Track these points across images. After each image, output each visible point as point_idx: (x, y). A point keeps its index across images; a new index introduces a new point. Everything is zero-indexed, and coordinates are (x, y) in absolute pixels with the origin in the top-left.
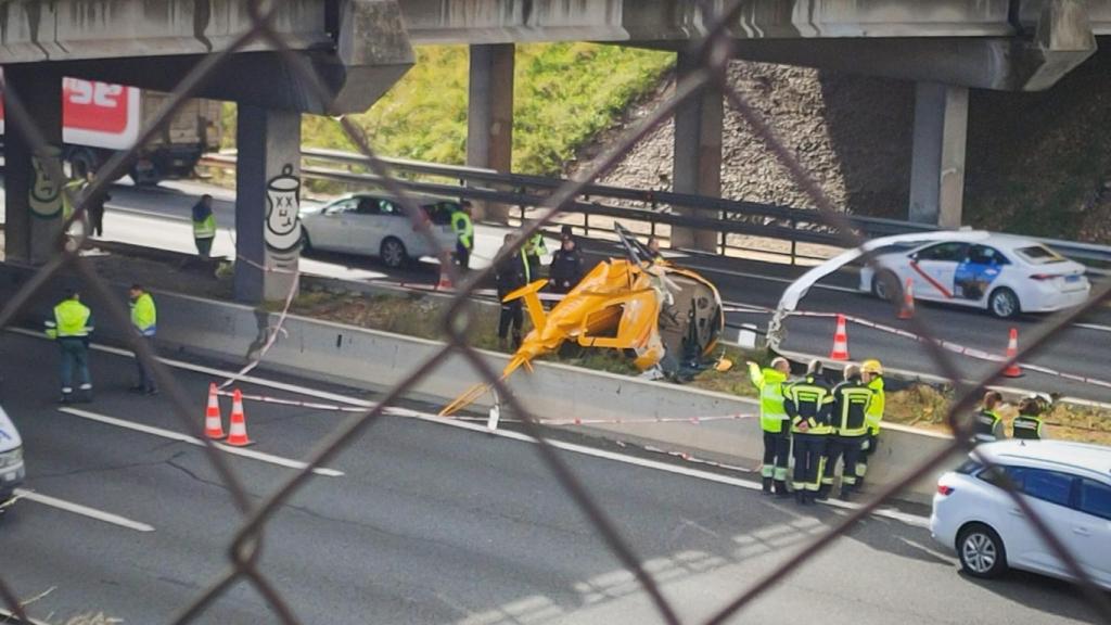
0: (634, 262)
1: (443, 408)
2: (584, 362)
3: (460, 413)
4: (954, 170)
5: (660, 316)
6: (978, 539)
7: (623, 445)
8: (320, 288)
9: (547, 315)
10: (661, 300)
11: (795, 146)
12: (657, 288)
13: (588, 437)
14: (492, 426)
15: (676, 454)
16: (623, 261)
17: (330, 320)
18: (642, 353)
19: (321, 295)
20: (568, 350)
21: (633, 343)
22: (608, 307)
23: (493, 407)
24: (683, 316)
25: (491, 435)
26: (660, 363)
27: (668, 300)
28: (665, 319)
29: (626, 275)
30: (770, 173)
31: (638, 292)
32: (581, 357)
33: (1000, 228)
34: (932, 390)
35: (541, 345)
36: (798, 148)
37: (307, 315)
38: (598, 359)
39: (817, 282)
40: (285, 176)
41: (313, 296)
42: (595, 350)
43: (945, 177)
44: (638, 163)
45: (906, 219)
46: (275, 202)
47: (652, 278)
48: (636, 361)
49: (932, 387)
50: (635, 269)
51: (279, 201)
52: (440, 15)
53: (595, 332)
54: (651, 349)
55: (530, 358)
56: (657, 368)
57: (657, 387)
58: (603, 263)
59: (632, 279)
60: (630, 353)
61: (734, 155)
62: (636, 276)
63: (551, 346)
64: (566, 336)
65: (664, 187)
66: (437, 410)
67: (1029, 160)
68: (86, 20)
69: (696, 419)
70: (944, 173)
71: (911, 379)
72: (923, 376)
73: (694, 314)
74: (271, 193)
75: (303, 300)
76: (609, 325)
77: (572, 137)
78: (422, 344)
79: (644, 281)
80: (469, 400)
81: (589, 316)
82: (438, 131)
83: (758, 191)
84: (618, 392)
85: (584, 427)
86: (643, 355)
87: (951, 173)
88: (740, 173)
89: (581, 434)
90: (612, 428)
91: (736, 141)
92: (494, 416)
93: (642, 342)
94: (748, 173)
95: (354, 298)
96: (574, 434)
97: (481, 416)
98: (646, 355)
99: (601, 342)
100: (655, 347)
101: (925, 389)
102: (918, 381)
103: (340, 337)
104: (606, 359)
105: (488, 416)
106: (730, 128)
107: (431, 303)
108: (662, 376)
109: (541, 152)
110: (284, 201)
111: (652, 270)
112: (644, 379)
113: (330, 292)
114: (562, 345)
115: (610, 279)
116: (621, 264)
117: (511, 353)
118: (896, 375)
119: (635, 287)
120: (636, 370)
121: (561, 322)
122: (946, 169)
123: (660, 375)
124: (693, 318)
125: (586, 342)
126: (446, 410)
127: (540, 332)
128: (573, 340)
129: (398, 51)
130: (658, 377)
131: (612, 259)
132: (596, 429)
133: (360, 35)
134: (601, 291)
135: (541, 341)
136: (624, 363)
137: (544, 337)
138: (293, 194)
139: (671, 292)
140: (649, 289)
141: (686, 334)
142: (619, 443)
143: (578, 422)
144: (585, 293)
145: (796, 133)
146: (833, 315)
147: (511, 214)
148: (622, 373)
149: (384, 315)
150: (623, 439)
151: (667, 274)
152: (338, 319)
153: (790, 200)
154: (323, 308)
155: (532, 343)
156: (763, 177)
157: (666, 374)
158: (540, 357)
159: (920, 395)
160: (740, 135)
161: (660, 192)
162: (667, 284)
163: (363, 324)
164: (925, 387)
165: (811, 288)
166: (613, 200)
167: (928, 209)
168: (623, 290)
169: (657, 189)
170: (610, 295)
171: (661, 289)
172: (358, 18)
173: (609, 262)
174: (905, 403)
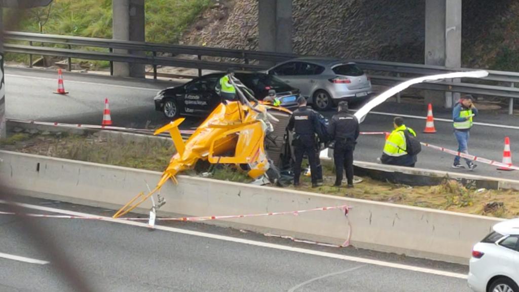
0: (243, 103)
1: (115, 211)
2: (213, 174)
3: (129, 215)
4: (454, 28)
5: (265, 139)
6: (502, 287)
7: (244, 232)
8: (20, 130)
9: (185, 142)
10: (265, 128)
11: (341, 16)
12: (262, 121)
13: (219, 227)
14: (151, 223)
15: (286, 237)
16: (236, 102)
17: (30, 152)
18: (254, 166)
19: (21, 135)
20: (201, 166)
21: (247, 160)
22: (228, 136)
23: (151, 210)
24: (280, 140)
25: (151, 230)
26: (267, 173)
27: (269, 128)
28: (269, 142)
29: (238, 111)
30: (325, 34)
31: (249, 123)
32: (211, 171)
33: (487, 67)
34: (458, 183)
35: (182, 164)
36: (344, 17)
37: (14, 150)
38: (223, 172)
39: (371, 110)
41: (16, 136)
42: (220, 166)
43: (448, 32)
44: (233, 32)
45: (423, 63)
47: (258, 113)
48: (250, 173)
49: (458, 181)
50: (245, 108)
53: (220, 153)
54: (260, 163)
55: (176, 173)
56: (265, 176)
57: (266, 190)
58: (222, 104)
59: (243, 114)
60: (245, 167)
61: (300, 23)
62: (246, 113)
63: (189, 165)
64: (199, 157)
65: (252, 47)
66: (111, 213)
67: (503, 19)
69: (296, 212)
70: (448, 30)
71: (442, 176)
72: (451, 174)
73: (288, 138)
75: (10, 139)
76: (229, 147)
77: (185, 15)
78: (97, 167)
79: (253, 116)
80: (134, 205)
81: (215, 142)
82: (92, 15)
83: (318, 47)
84: (239, 195)
85: (217, 220)
86: (254, 168)
87: (453, 29)
88: (304, 36)
89: (214, 226)
90: (237, 221)
91: (301, 13)
92: (153, 215)
93: (253, 158)
94: (310, 35)
95: (44, 136)
96: (210, 226)
97: (144, 217)
98: (256, 168)
99: (225, 160)
100: (262, 162)
101: (453, 183)
102: (447, 178)
103: (38, 165)
104: (227, 172)
105: (148, 216)
106: (295, 4)
107: (100, 137)
108: (268, 182)
109: (164, 27)
111: (256, 108)
112: (257, 185)
113: (27, 133)
114: (197, 163)
115: (227, 115)
116: (235, 105)
117: (162, 171)
118: (431, 174)
119: (245, 120)
120: (250, 179)
121: (196, 147)
122: (448, 27)
123: (267, 181)
124: (287, 140)
125: (214, 160)
126: (118, 213)
127: (181, 155)
128: (204, 159)
130: (266, 182)
131: (227, 101)
132: (225, 222)
134: (222, 124)
135: (182, 162)
136: (241, 174)
137: (184, 158)
139: (271, 123)
140: (256, 121)
141: (283, 152)
142: (241, 231)
143: (213, 218)
144: (211, 126)
145: (341, 6)
146: (382, 133)
147: (146, 70)
148: (240, 181)
149: (68, 148)
150: (245, 228)
151: (268, 110)
152: (36, 152)
153: (341, 53)
154: (24, 144)
155: (177, 162)
156: (320, 38)
157: (271, 180)
158: (182, 172)
159: (450, 188)
160: (303, 8)
161: (249, 50)
162: (268, 117)
163: (54, 155)
164: (452, 181)
165: (368, 114)
166: (216, 58)
167: (438, 55)
168: (236, 123)
169: (247, 48)
170: (228, 127)
171: (265, 121)
173: (225, 103)
174: (440, 193)
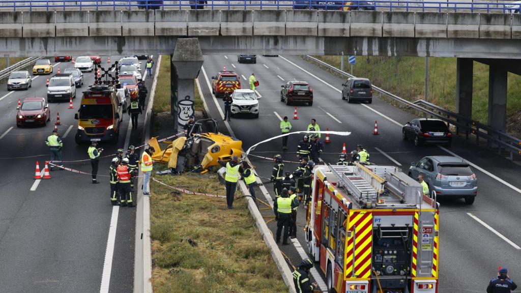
40: (186, 100)
46: (182, 109)
51: (184, 109)
52: (235, 44)
68: (68, 44)
74: (180, 106)
110: (186, 109)
129: (195, 57)
133: (178, 50)
138: (190, 106)
172: (178, 45)
